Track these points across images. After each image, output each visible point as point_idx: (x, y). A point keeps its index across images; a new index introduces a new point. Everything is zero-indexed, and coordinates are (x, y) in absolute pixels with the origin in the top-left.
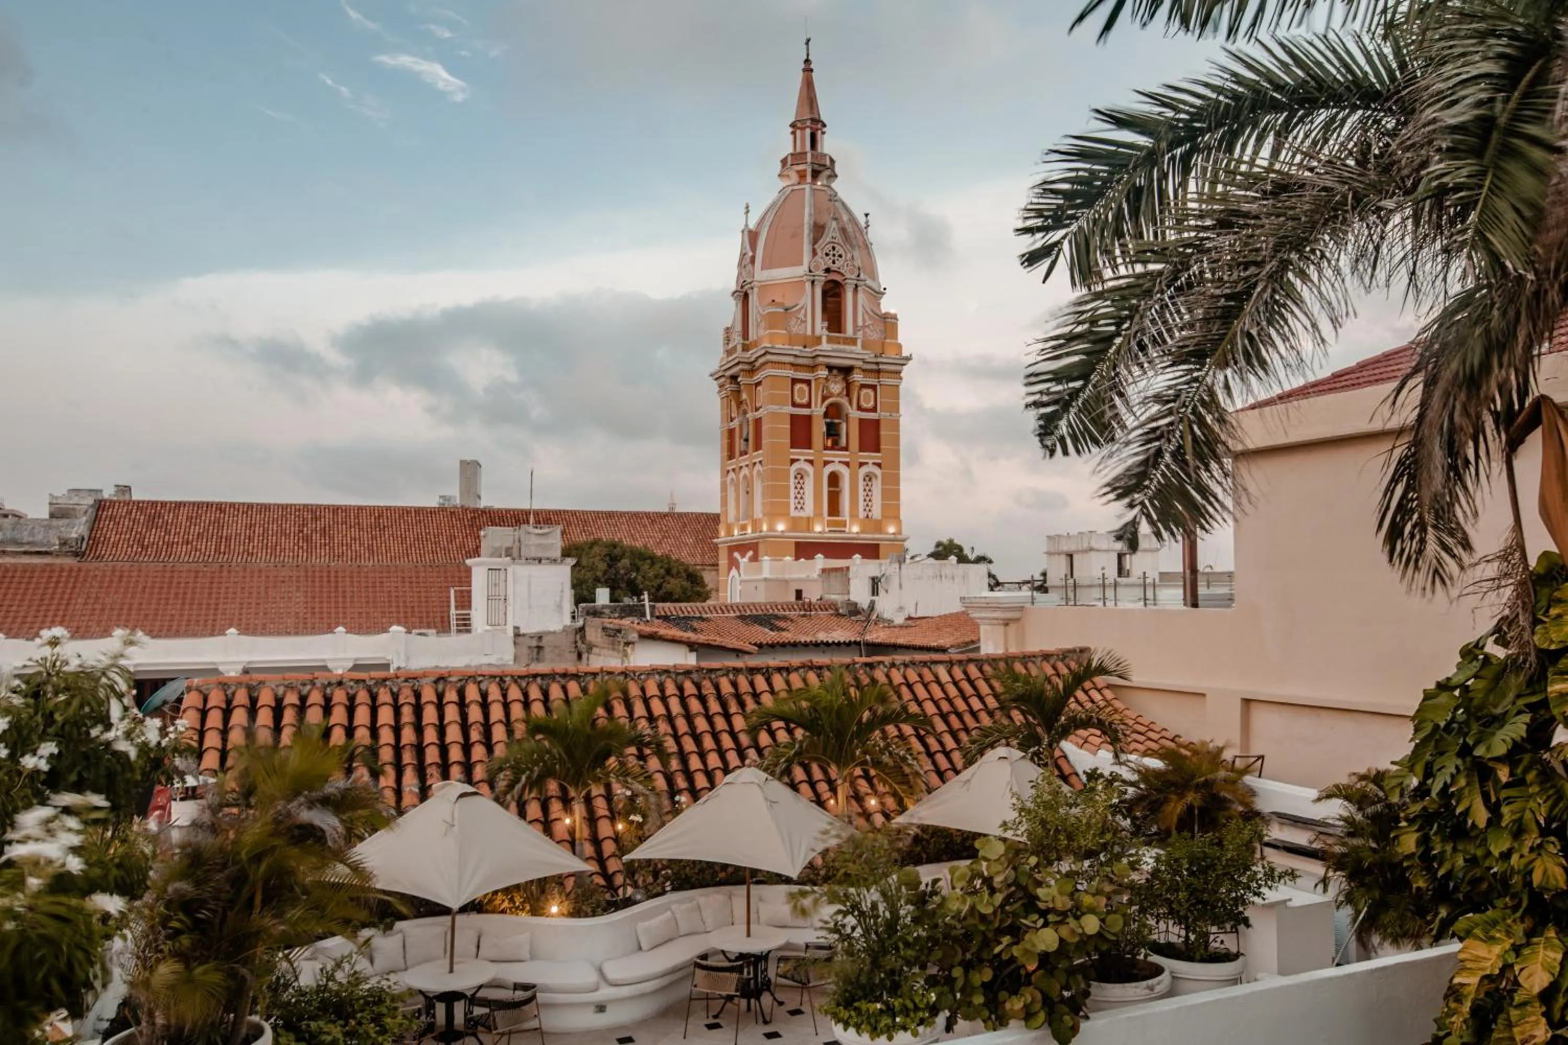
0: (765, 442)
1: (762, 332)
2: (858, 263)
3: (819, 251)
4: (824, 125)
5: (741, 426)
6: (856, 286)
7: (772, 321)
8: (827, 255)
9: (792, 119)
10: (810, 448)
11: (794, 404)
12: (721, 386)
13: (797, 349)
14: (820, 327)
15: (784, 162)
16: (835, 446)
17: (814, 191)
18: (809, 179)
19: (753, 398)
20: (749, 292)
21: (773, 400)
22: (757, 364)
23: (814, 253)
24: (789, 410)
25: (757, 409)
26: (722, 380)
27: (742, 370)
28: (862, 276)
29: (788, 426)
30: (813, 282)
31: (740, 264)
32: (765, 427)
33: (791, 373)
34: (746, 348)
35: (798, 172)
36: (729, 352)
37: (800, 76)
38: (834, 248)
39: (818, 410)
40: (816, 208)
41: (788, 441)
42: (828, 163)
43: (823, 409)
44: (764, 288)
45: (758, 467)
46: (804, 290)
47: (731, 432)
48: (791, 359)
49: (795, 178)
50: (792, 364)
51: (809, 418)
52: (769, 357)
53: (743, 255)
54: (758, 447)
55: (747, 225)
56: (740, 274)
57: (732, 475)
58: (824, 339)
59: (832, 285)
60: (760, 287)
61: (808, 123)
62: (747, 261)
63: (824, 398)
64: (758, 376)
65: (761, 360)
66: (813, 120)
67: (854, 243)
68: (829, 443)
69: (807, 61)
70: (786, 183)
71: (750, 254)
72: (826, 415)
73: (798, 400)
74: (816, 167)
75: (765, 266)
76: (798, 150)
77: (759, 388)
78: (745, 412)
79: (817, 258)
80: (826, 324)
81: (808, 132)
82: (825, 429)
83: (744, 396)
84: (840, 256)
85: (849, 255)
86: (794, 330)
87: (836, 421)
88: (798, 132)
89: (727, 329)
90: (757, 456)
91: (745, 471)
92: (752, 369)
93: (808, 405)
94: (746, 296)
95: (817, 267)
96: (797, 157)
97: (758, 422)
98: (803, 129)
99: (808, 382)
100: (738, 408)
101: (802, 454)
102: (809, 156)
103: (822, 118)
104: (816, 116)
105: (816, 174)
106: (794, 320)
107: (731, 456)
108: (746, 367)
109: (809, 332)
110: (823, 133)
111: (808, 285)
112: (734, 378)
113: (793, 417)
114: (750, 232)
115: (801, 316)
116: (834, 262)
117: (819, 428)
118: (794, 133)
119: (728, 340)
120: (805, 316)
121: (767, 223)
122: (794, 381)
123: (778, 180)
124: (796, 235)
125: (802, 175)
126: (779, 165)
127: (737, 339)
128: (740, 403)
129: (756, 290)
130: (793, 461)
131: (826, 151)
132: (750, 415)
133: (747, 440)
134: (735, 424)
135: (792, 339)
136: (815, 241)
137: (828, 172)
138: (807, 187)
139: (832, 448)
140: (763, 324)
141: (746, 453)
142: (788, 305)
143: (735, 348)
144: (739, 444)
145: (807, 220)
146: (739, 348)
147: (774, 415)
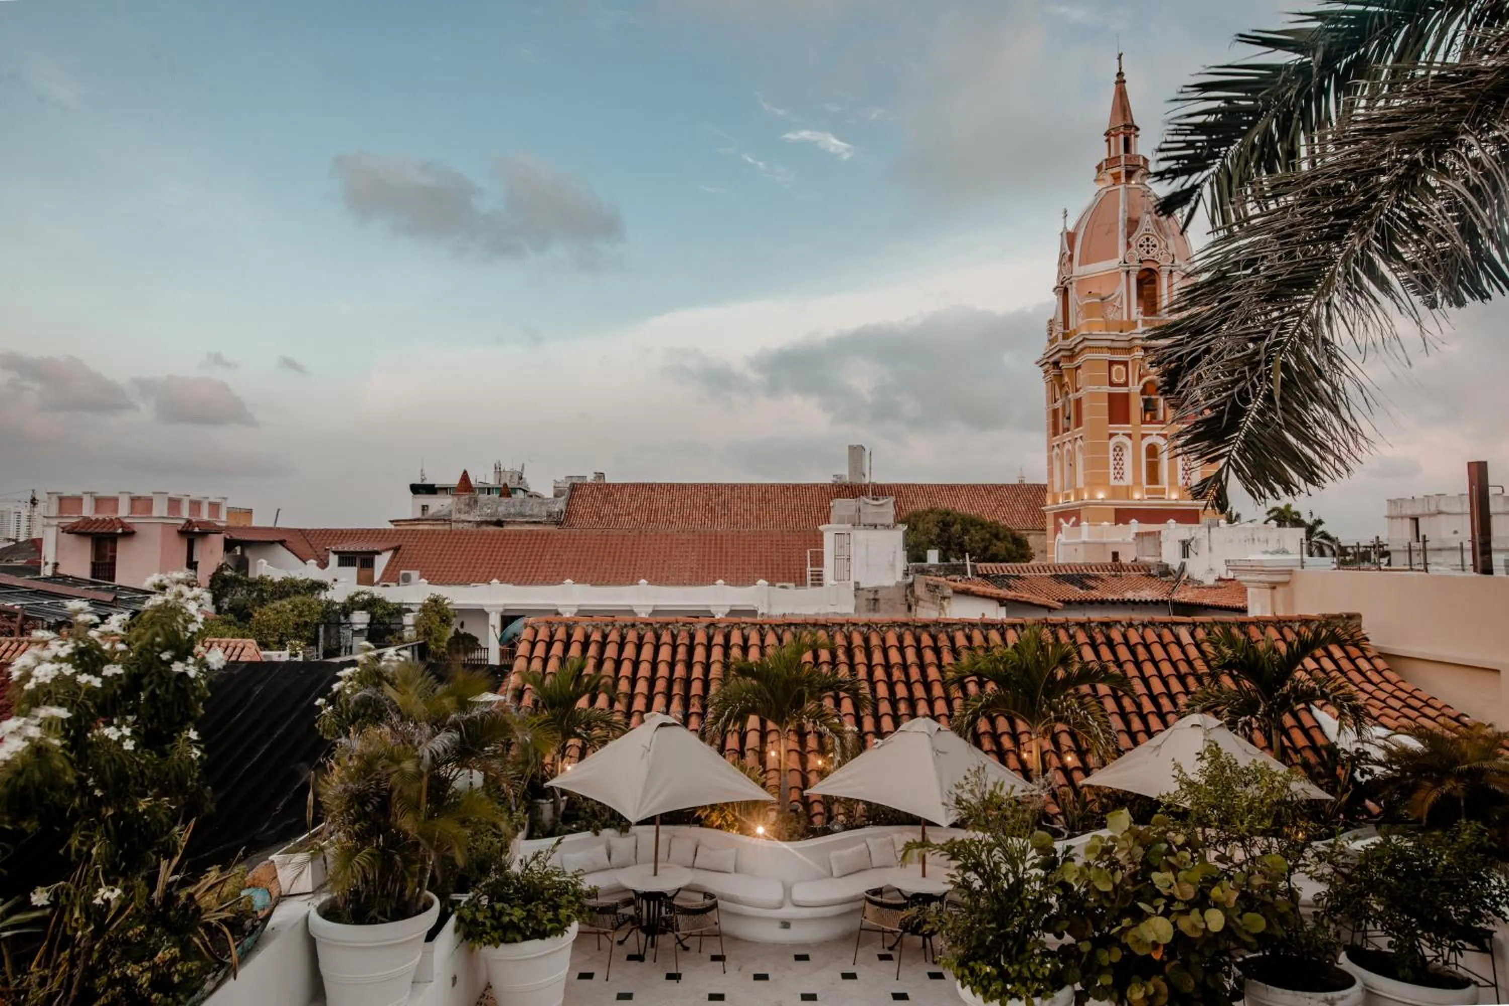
0: (1085, 418)
1: (1080, 321)
2: (1172, 250)
3: (1133, 244)
4: (1137, 129)
5: (1064, 406)
6: (1171, 272)
7: (1089, 310)
8: (1141, 246)
9: (1107, 128)
10: (1128, 423)
11: (1112, 384)
12: (1046, 372)
13: (1114, 334)
14: (1136, 313)
15: (1099, 168)
16: (1154, 420)
17: (1128, 190)
18: (1123, 180)
19: (1075, 380)
20: (1069, 287)
21: (1093, 381)
22: (1077, 350)
23: (1129, 245)
24: (1107, 389)
25: (1077, 390)
26: (1047, 366)
27: (1064, 356)
28: (1177, 262)
29: (1106, 404)
30: (1128, 272)
31: (1060, 263)
32: (1085, 406)
33: (1108, 356)
34: (1066, 337)
35: (1112, 174)
36: (1052, 341)
37: (1113, 88)
38: (1148, 239)
39: (1135, 388)
40: (1130, 204)
41: (1107, 417)
42: (1141, 163)
43: (1141, 387)
44: (1082, 281)
45: (1079, 442)
46: (1120, 280)
47: (1055, 412)
48: (1108, 344)
49: (1109, 180)
50: (1109, 348)
51: (1127, 396)
52: (1086, 343)
53: (1062, 255)
54: (1078, 424)
55: (1065, 228)
56: (1060, 272)
57: (1056, 450)
58: (1140, 323)
59: (1147, 273)
60: (1079, 282)
61: (1122, 130)
62: (1066, 260)
63: (1141, 377)
64: (1079, 361)
65: (1080, 346)
66: (1126, 126)
67: (1168, 231)
68: (1148, 417)
69: (1120, 74)
70: (1102, 185)
71: (1069, 253)
72: (1143, 392)
73: (1115, 379)
74: (1130, 168)
75: (1084, 261)
76: (1113, 155)
77: (1079, 371)
78: (1067, 393)
79: (1132, 250)
80: (1141, 309)
81: (1122, 137)
82: (1142, 405)
83: (1066, 379)
84: (1154, 246)
85: (1163, 244)
86: (1111, 317)
87: (1153, 397)
88: (1112, 139)
89: (1051, 321)
90: (1078, 432)
91: (1068, 446)
92: (1072, 355)
93: (1126, 384)
94: (1066, 291)
95: (1131, 258)
96: (1111, 161)
97: (1078, 402)
98: (1116, 136)
99: (1125, 364)
100: (1061, 390)
101: (1121, 429)
102: (1123, 159)
103: (1136, 123)
104: (1129, 122)
105: (1129, 175)
106: (1110, 308)
107: (1055, 434)
108: (1068, 353)
109: (1125, 318)
110: (1136, 136)
111: (1124, 275)
112: (1056, 364)
113: (1111, 396)
114: (1068, 233)
115: (1117, 304)
116: (1148, 252)
117: (1137, 404)
118: (1108, 141)
119: (1051, 331)
120: (1121, 303)
121: (1084, 224)
122: (1111, 363)
123: (1094, 184)
124: (1111, 231)
125: (1116, 177)
126: (1095, 171)
127: (1059, 329)
128: (1062, 386)
129: (1074, 284)
130: (1111, 436)
131: (1139, 153)
132: (1070, 396)
133: (1069, 418)
134: (1059, 404)
135: (1108, 327)
136: (1129, 235)
137: (1141, 171)
138: (1121, 187)
139: (1150, 422)
140: (1081, 315)
141: (1068, 430)
142: (1103, 295)
143: (1057, 337)
144: (1062, 422)
145: (1122, 217)
146: (1060, 337)
147: (1093, 396)
